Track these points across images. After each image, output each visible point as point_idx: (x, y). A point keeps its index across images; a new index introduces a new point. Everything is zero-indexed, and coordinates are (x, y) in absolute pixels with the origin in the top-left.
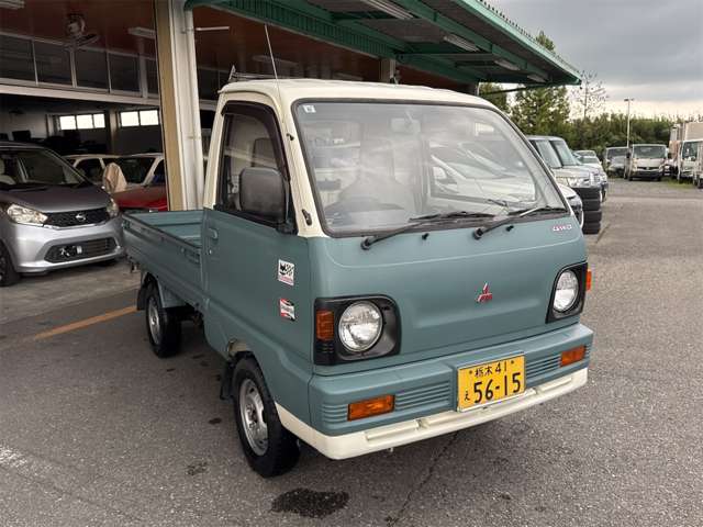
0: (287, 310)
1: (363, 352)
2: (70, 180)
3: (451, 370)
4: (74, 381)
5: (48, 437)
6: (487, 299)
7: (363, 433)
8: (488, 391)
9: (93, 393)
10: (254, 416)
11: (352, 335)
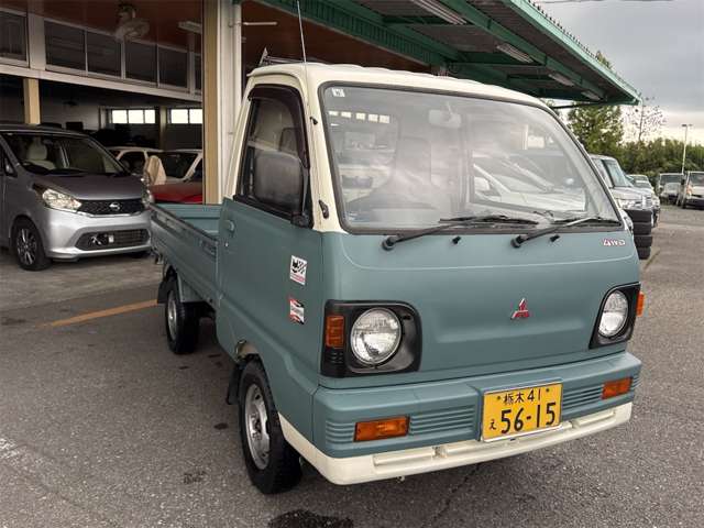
0: (297, 311)
1: (377, 365)
2: (109, 169)
3: (475, 394)
4: (84, 372)
5: (46, 429)
6: (524, 316)
7: (370, 457)
8: (517, 421)
9: (101, 385)
10: (257, 425)
11: (366, 345)
